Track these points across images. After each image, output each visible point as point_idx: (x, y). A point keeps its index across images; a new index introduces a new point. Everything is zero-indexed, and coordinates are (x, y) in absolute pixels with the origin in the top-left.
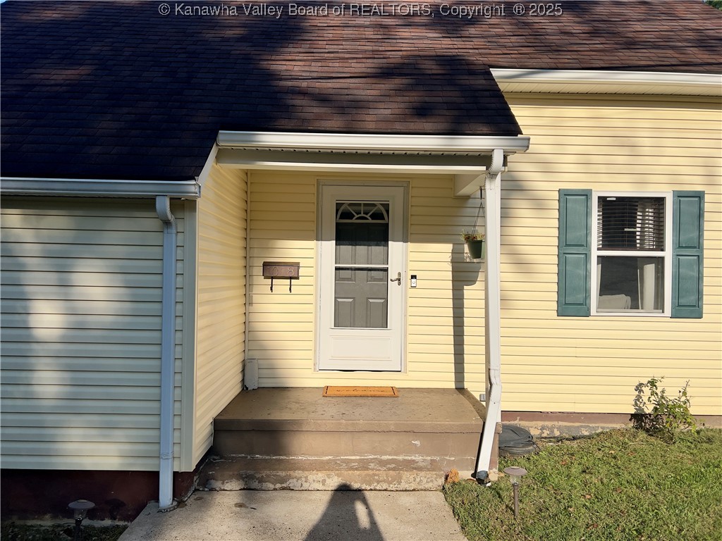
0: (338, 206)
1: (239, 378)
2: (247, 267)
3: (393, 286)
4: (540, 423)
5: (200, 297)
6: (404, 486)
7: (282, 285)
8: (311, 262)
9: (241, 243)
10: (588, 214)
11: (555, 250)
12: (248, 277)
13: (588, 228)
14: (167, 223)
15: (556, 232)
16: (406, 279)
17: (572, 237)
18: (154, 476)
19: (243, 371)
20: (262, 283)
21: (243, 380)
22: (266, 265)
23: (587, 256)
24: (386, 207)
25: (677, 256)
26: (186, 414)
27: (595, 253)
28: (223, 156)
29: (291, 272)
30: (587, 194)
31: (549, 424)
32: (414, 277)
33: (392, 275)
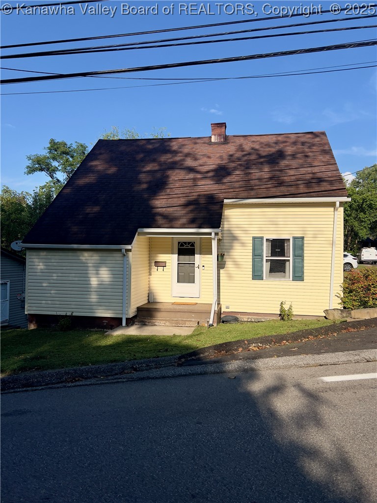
0: (179, 243)
1: (147, 298)
2: (150, 263)
3: (196, 269)
4: (247, 317)
5: (132, 274)
6: (186, 325)
7: (160, 269)
8: (170, 261)
9: (148, 256)
10: (262, 245)
11: (251, 257)
12: (150, 266)
13: (262, 250)
14: (124, 255)
15: (251, 251)
16: (201, 267)
17: (257, 253)
18: (121, 319)
19: (148, 296)
20: (154, 268)
21: (148, 299)
22: (155, 262)
23: (262, 259)
24: (194, 242)
25: (294, 259)
26: (129, 303)
27: (265, 258)
28: (140, 234)
29: (163, 264)
30: (262, 238)
31: (251, 317)
32: (203, 266)
33: (196, 265)
